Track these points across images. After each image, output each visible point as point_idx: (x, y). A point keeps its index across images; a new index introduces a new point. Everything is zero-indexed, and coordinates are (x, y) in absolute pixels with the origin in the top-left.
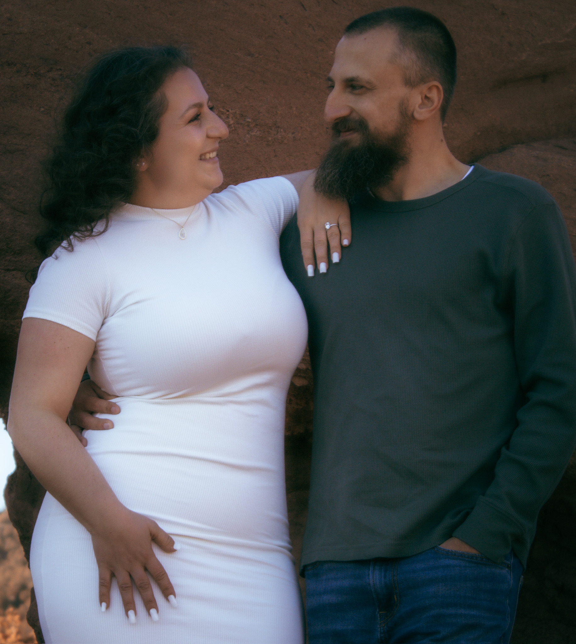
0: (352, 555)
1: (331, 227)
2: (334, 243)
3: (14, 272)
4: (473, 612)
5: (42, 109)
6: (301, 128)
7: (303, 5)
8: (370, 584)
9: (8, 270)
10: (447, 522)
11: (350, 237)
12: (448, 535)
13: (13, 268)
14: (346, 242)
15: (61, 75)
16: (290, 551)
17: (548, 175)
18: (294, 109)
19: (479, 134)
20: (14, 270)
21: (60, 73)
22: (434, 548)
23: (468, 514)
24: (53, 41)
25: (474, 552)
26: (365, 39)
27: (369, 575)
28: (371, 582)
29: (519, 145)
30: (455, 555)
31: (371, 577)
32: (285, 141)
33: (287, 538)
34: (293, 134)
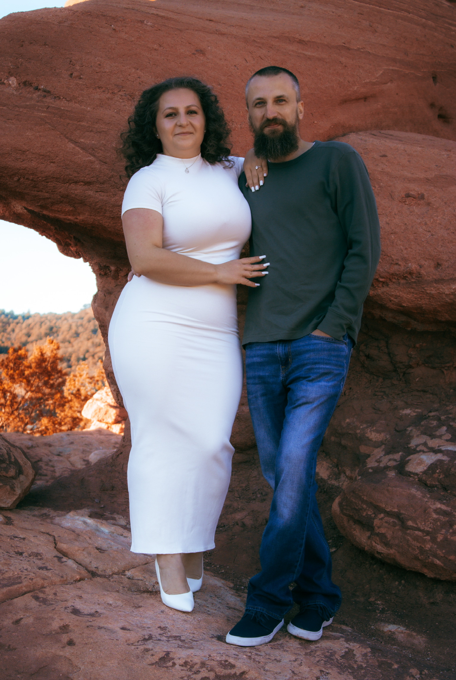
0: (268, 339)
1: (258, 168)
2: (260, 176)
3: (100, 193)
4: (327, 367)
5: (116, 111)
6: (245, 122)
7: (246, 60)
8: (277, 353)
9: (97, 192)
10: (315, 321)
11: (267, 172)
12: (315, 328)
13: (99, 191)
14: (265, 175)
15: (125, 93)
16: (238, 333)
17: (367, 149)
18: (241, 113)
19: (332, 127)
20: (100, 192)
21: (124, 92)
22: (308, 335)
23: (324, 316)
24: (121, 76)
25: (328, 336)
26: (280, 77)
27: (276, 348)
28: (278, 352)
29: (352, 133)
30: (319, 338)
31: (277, 349)
32: (237, 129)
33: (236, 327)
34: (240, 125)
